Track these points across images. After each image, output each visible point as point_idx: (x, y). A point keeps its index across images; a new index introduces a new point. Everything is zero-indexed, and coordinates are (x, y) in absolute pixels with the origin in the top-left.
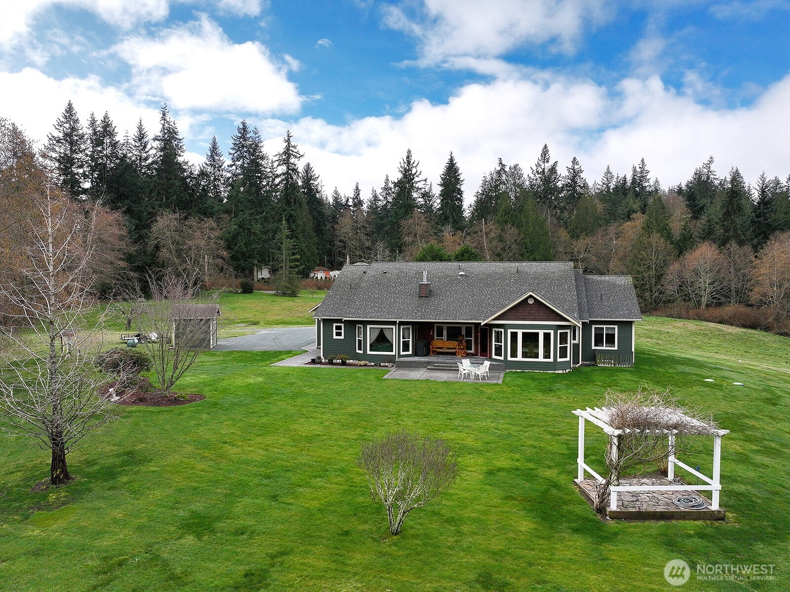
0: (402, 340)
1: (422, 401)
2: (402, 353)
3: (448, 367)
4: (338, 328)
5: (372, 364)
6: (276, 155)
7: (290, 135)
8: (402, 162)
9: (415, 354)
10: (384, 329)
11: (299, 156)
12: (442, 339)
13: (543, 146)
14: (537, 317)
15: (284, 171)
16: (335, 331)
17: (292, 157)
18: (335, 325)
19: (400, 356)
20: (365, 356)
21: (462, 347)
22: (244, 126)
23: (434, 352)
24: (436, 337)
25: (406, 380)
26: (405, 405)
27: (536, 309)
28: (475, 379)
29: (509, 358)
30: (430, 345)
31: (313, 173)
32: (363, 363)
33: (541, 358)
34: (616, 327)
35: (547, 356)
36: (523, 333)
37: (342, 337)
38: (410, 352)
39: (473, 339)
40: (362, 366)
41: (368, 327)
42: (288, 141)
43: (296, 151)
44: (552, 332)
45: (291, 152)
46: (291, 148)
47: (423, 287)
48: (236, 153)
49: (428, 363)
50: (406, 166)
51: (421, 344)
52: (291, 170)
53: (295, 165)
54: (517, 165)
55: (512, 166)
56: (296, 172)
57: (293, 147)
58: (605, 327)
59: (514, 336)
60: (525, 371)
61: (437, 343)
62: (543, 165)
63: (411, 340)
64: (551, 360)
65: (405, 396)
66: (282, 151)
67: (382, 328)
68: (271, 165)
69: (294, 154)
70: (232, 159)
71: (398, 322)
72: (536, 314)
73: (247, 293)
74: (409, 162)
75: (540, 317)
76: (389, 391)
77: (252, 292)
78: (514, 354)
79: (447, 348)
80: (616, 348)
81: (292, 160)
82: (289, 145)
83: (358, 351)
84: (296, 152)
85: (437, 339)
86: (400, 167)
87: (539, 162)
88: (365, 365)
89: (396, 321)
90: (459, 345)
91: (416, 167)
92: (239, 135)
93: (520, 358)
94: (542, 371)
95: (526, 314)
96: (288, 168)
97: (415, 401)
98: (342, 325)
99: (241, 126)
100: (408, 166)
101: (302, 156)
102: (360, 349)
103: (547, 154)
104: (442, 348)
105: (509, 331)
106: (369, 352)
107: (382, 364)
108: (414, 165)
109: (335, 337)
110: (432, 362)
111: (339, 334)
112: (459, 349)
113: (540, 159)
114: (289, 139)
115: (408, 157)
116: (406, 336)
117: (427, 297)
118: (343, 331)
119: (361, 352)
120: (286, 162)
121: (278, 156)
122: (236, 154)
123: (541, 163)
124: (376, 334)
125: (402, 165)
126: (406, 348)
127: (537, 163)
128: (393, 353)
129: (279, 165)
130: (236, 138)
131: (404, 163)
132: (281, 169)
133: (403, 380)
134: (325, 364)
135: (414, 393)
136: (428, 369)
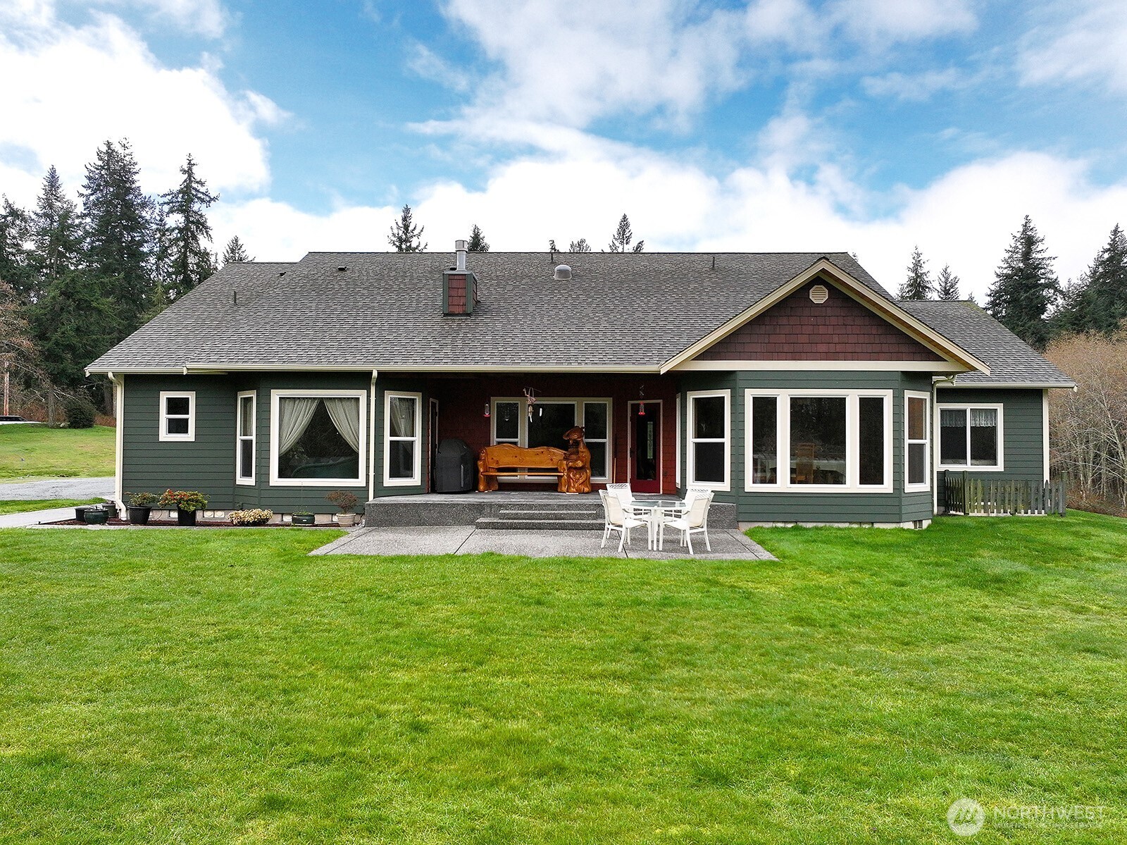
0: (388, 439)
1: (490, 651)
2: (388, 482)
3: (547, 517)
4: (177, 406)
5: (288, 519)
6: (165, 195)
7: (192, 162)
8: (395, 226)
9: (432, 485)
10: (327, 404)
11: (208, 199)
12: (515, 443)
13: (621, 217)
14: (839, 348)
15: (180, 226)
16: (164, 417)
17: (196, 200)
18: (164, 396)
19: (381, 490)
20: (263, 494)
21: (580, 464)
22: (109, 148)
23: (490, 480)
24: (494, 439)
25: (402, 559)
26: (401, 677)
27: (834, 320)
28: (664, 550)
29: (750, 486)
30: (480, 460)
31: (245, 254)
32: (249, 515)
33: (852, 483)
34: (999, 407)
35: (871, 472)
36: (794, 401)
37: (190, 436)
38: (416, 480)
39: (608, 441)
40: (248, 524)
41: (276, 395)
42: (189, 172)
43: (203, 189)
44: (888, 396)
45: (194, 192)
46: (194, 185)
47: (455, 284)
48: (92, 194)
49: (479, 508)
50: (401, 233)
51: (451, 454)
52: (193, 222)
53: (201, 216)
54: (583, 241)
55: (575, 242)
56: (203, 226)
57: (197, 182)
58: (968, 407)
59: (765, 410)
60: (804, 525)
61: (498, 453)
62: (621, 247)
63: (417, 440)
64: (887, 486)
65: (398, 625)
66: (176, 188)
67: (321, 401)
68: (158, 218)
69: (200, 195)
70: (85, 204)
71: (375, 374)
72: (836, 339)
73: (78, 428)
74: (406, 227)
75: (849, 348)
76: (323, 605)
77: (90, 426)
78: (766, 473)
79: (530, 470)
80: (1000, 467)
81: (196, 206)
82: (190, 179)
83: (241, 480)
84: (203, 193)
85: (499, 443)
86: (391, 235)
87: (615, 242)
88: (261, 522)
89: (371, 373)
90: (566, 458)
91: (419, 235)
92: (100, 163)
93: (783, 484)
94: (855, 526)
95: (804, 339)
96: (187, 218)
97: (451, 651)
98: (191, 396)
99: (104, 149)
100: (406, 234)
101: (214, 199)
102: (247, 472)
103: (627, 231)
104: (514, 470)
105: (750, 395)
106: (275, 480)
107: (319, 519)
108: (416, 232)
109: (164, 436)
110: (491, 505)
111: (178, 426)
112: (570, 469)
113: (616, 237)
114: (190, 169)
115: (405, 219)
116: (403, 425)
117: (469, 315)
118: (191, 417)
119: (251, 481)
120: (184, 209)
121: (170, 197)
122: (92, 198)
123: (617, 244)
124: (301, 419)
125: (396, 231)
126: (401, 464)
127: (611, 244)
128: (360, 482)
129: (171, 211)
130: (93, 169)
131: (399, 228)
132: (176, 220)
133: (392, 560)
134: (126, 523)
135: (444, 611)
136: (480, 526)
